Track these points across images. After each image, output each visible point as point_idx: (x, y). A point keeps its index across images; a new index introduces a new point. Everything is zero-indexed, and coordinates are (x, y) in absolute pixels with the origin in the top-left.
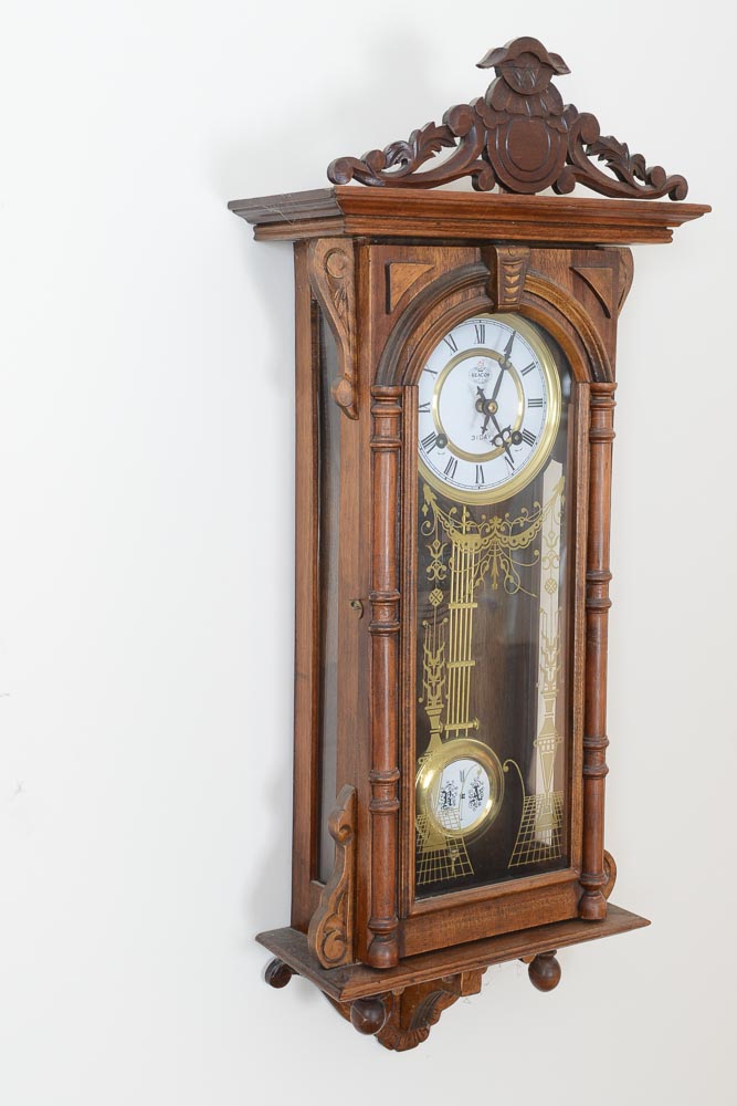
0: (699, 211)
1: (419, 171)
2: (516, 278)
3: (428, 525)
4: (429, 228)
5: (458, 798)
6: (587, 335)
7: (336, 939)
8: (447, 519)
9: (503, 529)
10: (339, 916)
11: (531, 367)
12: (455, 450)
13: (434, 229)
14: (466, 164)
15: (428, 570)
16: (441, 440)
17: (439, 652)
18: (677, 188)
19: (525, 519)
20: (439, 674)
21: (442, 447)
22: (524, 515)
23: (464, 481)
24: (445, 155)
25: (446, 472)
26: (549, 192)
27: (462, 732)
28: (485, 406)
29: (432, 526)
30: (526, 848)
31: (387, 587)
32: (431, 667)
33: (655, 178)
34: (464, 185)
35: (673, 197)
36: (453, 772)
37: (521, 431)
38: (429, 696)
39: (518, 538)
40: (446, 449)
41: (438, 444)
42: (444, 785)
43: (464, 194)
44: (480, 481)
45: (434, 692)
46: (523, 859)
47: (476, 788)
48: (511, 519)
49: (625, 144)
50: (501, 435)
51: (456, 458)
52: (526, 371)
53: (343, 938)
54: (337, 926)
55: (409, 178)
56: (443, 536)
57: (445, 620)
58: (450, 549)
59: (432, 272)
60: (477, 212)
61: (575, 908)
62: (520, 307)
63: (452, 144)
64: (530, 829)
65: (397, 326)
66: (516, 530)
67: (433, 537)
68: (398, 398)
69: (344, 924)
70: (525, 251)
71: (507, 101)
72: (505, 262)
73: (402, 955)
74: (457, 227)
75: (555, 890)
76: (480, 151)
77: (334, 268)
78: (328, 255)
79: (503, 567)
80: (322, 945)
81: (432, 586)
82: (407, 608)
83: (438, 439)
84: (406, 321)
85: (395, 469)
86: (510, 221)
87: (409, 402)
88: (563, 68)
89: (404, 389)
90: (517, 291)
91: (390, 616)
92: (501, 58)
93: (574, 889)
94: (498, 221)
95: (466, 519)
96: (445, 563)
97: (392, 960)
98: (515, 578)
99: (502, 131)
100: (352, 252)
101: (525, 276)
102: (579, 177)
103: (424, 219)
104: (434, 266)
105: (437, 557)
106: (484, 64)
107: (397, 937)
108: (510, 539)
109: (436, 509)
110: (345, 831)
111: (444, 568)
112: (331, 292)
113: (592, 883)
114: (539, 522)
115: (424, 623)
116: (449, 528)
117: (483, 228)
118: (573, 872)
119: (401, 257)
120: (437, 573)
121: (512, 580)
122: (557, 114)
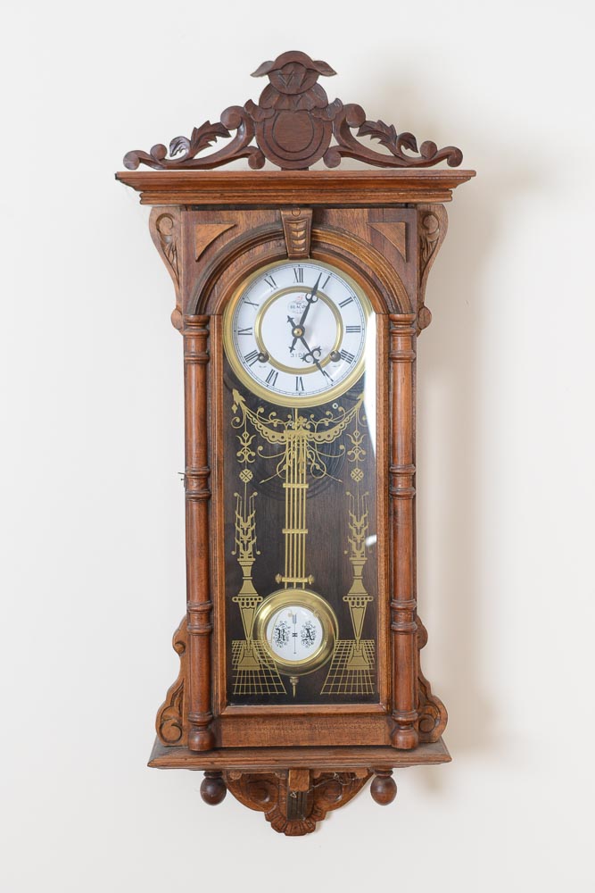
0: (469, 175)
1: (197, 157)
2: (302, 233)
3: (238, 420)
4: (215, 198)
5: (290, 635)
6: (381, 276)
7: (173, 725)
8: (255, 417)
9: (309, 427)
10: (176, 708)
11: (349, 300)
12: (276, 364)
13: (220, 198)
14: (237, 149)
15: (239, 454)
16: (264, 357)
17: (249, 518)
18: (455, 156)
19: (330, 420)
20: (250, 534)
21: (262, 361)
22: (329, 417)
23: (283, 390)
24: (220, 144)
25: (268, 380)
26: (319, 166)
27: (299, 585)
28: (300, 331)
29: (241, 420)
31: (194, 465)
32: (243, 529)
33: (432, 154)
34: (241, 165)
35: (451, 164)
36: (284, 616)
37: (340, 351)
38: (241, 550)
39: (324, 435)
40: (267, 363)
41: (258, 359)
42: (278, 624)
43: (246, 172)
44: (300, 389)
45: (245, 547)
46: (335, 688)
47: (308, 630)
48: (316, 419)
49: (392, 127)
50: (311, 354)
51: (277, 371)
52: (343, 304)
53: (179, 726)
54: (173, 715)
55: (187, 163)
56: (252, 430)
57: (255, 494)
58: (258, 440)
59: (235, 229)
60: (250, 185)
61: (387, 736)
62: (311, 254)
63: (228, 135)
64: (341, 666)
65: (204, 270)
66: (321, 428)
67: (242, 430)
68: (205, 323)
69: (181, 714)
70: (308, 213)
71: (273, 100)
72: (290, 220)
73: (218, 746)
74: (239, 196)
75: (368, 720)
76: (249, 140)
77: (165, 228)
78: (159, 218)
79: (309, 456)
80: (160, 728)
81: (242, 467)
82: (214, 481)
83: (259, 355)
84: (209, 267)
85: (200, 377)
86: (290, 191)
87: (213, 326)
88: (328, 71)
89: (209, 317)
90: (305, 242)
91: (198, 486)
92: (269, 69)
93: (388, 721)
94: (277, 191)
95: (272, 417)
96: (254, 450)
97: (201, 745)
98: (322, 467)
99: (269, 123)
100: (180, 217)
101: (312, 232)
102: (343, 154)
103: (208, 192)
104: (235, 226)
105: (246, 445)
106: (258, 74)
107: (213, 731)
108: (315, 435)
109: (244, 408)
110: (181, 646)
111: (253, 454)
112: (163, 246)
113: (400, 719)
114: (344, 423)
115: (236, 494)
116: (257, 424)
117: (263, 196)
118: (380, 707)
119: (208, 220)
120: (246, 457)
121: (318, 467)
122: (322, 106)
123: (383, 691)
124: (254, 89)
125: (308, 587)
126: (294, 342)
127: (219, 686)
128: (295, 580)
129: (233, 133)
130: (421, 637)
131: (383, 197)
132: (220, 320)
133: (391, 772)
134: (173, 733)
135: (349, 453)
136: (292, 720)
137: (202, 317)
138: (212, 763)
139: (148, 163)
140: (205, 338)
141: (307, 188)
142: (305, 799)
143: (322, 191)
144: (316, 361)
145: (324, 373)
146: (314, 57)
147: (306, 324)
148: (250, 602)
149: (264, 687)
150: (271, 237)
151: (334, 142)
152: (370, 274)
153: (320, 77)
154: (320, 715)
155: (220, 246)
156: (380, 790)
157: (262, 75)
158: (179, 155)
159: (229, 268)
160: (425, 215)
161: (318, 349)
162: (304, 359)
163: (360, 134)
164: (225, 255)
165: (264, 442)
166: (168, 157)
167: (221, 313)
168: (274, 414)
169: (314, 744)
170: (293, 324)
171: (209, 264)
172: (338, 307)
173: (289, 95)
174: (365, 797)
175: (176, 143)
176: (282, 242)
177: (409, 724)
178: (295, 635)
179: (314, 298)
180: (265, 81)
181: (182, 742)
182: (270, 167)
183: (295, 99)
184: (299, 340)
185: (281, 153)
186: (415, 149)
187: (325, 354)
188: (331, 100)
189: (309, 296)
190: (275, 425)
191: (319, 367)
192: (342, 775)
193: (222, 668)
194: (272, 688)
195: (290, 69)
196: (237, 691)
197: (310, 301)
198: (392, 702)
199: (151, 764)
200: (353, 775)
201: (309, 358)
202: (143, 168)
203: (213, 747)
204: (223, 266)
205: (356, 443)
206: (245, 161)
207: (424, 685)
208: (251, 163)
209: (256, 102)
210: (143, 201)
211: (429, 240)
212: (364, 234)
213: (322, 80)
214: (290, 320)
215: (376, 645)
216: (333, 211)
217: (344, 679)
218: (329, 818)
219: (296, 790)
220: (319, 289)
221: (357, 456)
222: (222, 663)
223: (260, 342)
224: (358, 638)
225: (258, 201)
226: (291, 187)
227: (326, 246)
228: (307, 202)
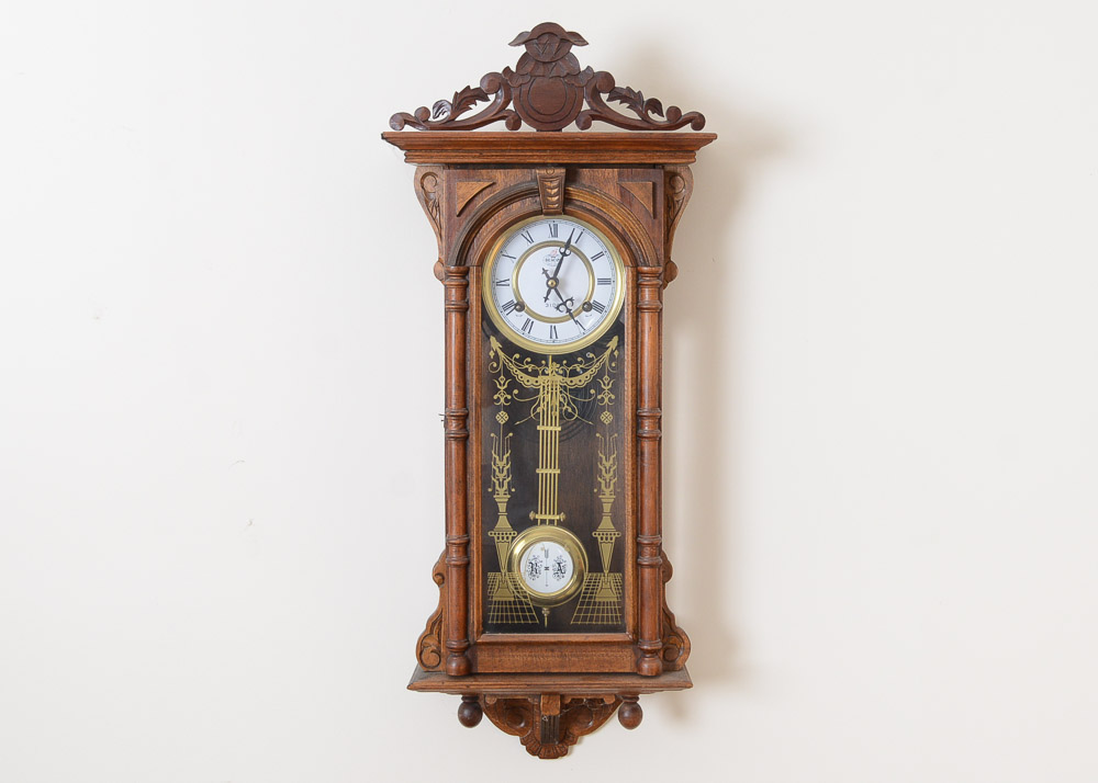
0: (711, 138)
1: (458, 119)
2: (556, 190)
3: (495, 365)
4: (474, 157)
5: (543, 569)
6: (630, 231)
7: (432, 651)
8: (511, 362)
9: (561, 372)
10: (435, 636)
11: (600, 255)
12: (531, 313)
13: (479, 157)
14: (495, 112)
15: (495, 397)
16: (520, 306)
17: (505, 457)
18: (698, 121)
19: (581, 366)
20: (505, 472)
21: (518, 310)
22: (581, 363)
23: (539, 337)
24: (479, 107)
25: (524, 328)
26: (572, 128)
27: (551, 522)
28: (554, 283)
29: (498, 365)
30: (587, 611)
31: (453, 406)
32: (498, 467)
33: (676, 118)
34: (499, 127)
35: (694, 128)
36: (537, 551)
37: (591, 302)
38: (497, 487)
39: (576, 380)
40: (523, 312)
41: (515, 308)
42: (531, 558)
43: (503, 133)
44: (554, 337)
45: (501, 485)
46: (585, 618)
47: (559, 564)
48: (568, 365)
49: (640, 93)
50: (564, 303)
51: (532, 320)
52: (595, 258)
53: (438, 652)
54: (432, 642)
55: (450, 124)
56: (508, 374)
57: (511, 434)
58: (514, 384)
59: (493, 187)
60: (507, 145)
61: (633, 664)
62: (564, 210)
63: (488, 100)
64: (591, 597)
65: (464, 224)
66: (574, 373)
67: (499, 374)
68: (465, 274)
69: (439, 642)
70: (561, 171)
71: (529, 68)
72: (544, 178)
73: (474, 671)
74: (497, 156)
75: (615, 648)
76: (507, 103)
77: (429, 185)
78: (423, 177)
79: (562, 400)
80: (420, 655)
81: (498, 409)
82: (472, 422)
83: (516, 305)
84: (469, 221)
85: (460, 324)
86: (545, 151)
87: (472, 277)
88: (581, 41)
89: (468, 268)
90: (559, 199)
91: (457, 426)
92: (526, 38)
93: (634, 650)
94: (532, 150)
95: (527, 363)
96: (510, 393)
97: (458, 670)
98: (573, 409)
99: (524, 89)
100: (443, 174)
101: (565, 189)
102: (595, 118)
103: (469, 151)
104: (494, 184)
105: (502, 388)
106: (515, 43)
107: (470, 657)
108: (568, 380)
109: (501, 354)
110: (440, 577)
111: (509, 397)
112: (427, 202)
113: (645, 647)
114: (594, 369)
115: (492, 435)
116: (514, 369)
117: (519, 156)
118: (627, 636)
119: (468, 178)
120: (502, 400)
121: (570, 410)
122: (575, 73)
123: (630, 621)
124: (512, 57)
125: (560, 524)
126: (548, 293)
127: (475, 616)
128: (548, 517)
129: (492, 97)
130: (665, 571)
131: (631, 158)
132: (478, 271)
133: (638, 699)
134: (432, 659)
135: (599, 397)
136: (544, 648)
137: (462, 268)
138: (468, 686)
139: (412, 124)
140: (465, 287)
141: (560, 148)
142: (557, 724)
143: (574, 151)
144: (569, 311)
145: (576, 322)
146: (568, 28)
147: (559, 276)
148: (505, 536)
149: (518, 617)
150: (526, 194)
151: (585, 106)
152: (620, 229)
153: (574, 47)
154: (569, 643)
155: (479, 203)
156: (626, 715)
157: (519, 45)
158: (441, 117)
159: (488, 223)
160: (671, 178)
161: (571, 300)
162: (558, 308)
163: (609, 99)
164: (483, 211)
165: (520, 387)
166: (431, 119)
167: (481, 264)
168: (529, 360)
169: (565, 671)
170: (547, 276)
171: (469, 218)
172: (590, 260)
173: (544, 63)
174: (613, 725)
175: (439, 106)
176: (538, 199)
177: (653, 652)
178: (547, 569)
179: (568, 252)
180: (522, 49)
181: (440, 668)
182: (525, 128)
183: (550, 67)
184: (553, 291)
185: (537, 116)
186: (661, 114)
187: (578, 305)
188: (583, 68)
189: (563, 250)
190: (530, 370)
191: (572, 316)
192: (591, 701)
193: (478, 597)
194: (525, 618)
195: (545, 39)
196: (493, 620)
197: (564, 254)
198: (638, 632)
199: (411, 687)
200: (602, 700)
201: (562, 308)
202: (408, 129)
203: (469, 672)
204: (482, 221)
205: (606, 388)
206: (503, 122)
207: (668, 617)
208: (507, 125)
209: (514, 69)
210: (408, 159)
211: (676, 199)
212: (614, 193)
213: (575, 50)
214: (545, 272)
215: (623, 579)
216: (586, 172)
217: (593, 609)
218: (580, 742)
219: (548, 714)
220: (573, 243)
221: (606, 400)
222: (478, 594)
223: (517, 293)
224: (606, 572)
225: (515, 160)
226: (546, 147)
227: (578, 203)
228: (561, 161)
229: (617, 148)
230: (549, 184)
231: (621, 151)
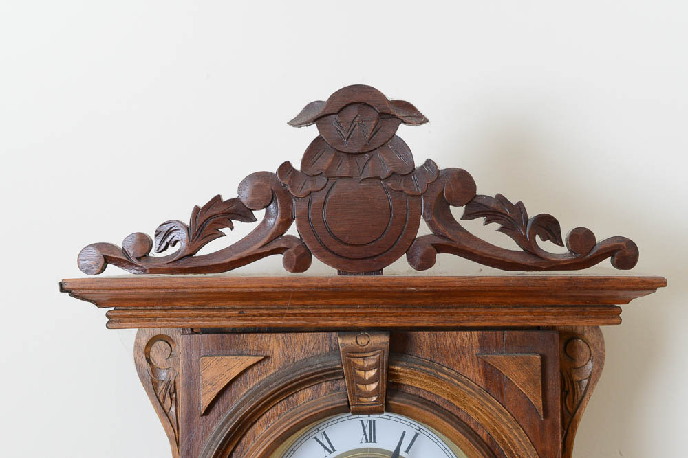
1: (203, 251)
2: (372, 373)
4: (230, 318)
6: (503, 441)
13: (237, 317)
14: (264, 241)
18: (624, 253)
24: (238, 232)
26: (400, 268)
33: (587, 247)
35: (618, 265)
43: (278, 280)
49: (520, 204)
55: (185, 264)
59: (266, 363)
60: (286, 298)
62: (387, 404)
63: (250, 219)
65: (215, 428)
70: (382, 340)
71: (324, 163)
72: (352, 352)
74: (269, 315)
76: (286, 224)
77: (159, 358)
78: (151, 343)
84: (223, 425)
86: (353, 306)
88: (415, 117)
90: (377, 388)
92: (318, 112)
94: (331, 306)
99: (317, 199)
100: (180, 340)
101: (389, 370)
102: (441, 249)
103: (219, 308)
106: (300, 121)
112: (155, 385)
117: (308, 315)
119: (222, 350)
122: (405, 171)
124: (293, 145)
129: (259, 214)
139: (122, 262)
141: (380, 302)
143: (404, 308)
146: (392, 94)
150: (321, 378)
151: (424, 230)
152: (484, 436)
153: (402, 126)
155: (241, 392)
157: (306, 124)
158: (171, 250)
159: (256, 426)
160: (569, 339)
163: (468, 216)
164: (247, 408)
166: (153, 253)
171: (223, 419)
173: (350, 155)
175: (165, 233)
176: (342, 384)
180: (312, 132)
182: (319, 269)
183: (361, 161)
185: (338, 248)
186: (557, 240)
188: (419, 162)
195: (353, 113)
202: (112, 271)
204: (244, 426)
206: (278, 259)
208: (287, 263)
209: (297, 166)
210: (113, 322)
211: (576, 378)
212: (473, 373)
213: (404, 132)
216: (424, 336)
225: (300, 322)
226: (355, 301)
227: (412, 392)
228: (381, 324)
229: (479, 300)
230: (360, 362)
231: (487, 307)
